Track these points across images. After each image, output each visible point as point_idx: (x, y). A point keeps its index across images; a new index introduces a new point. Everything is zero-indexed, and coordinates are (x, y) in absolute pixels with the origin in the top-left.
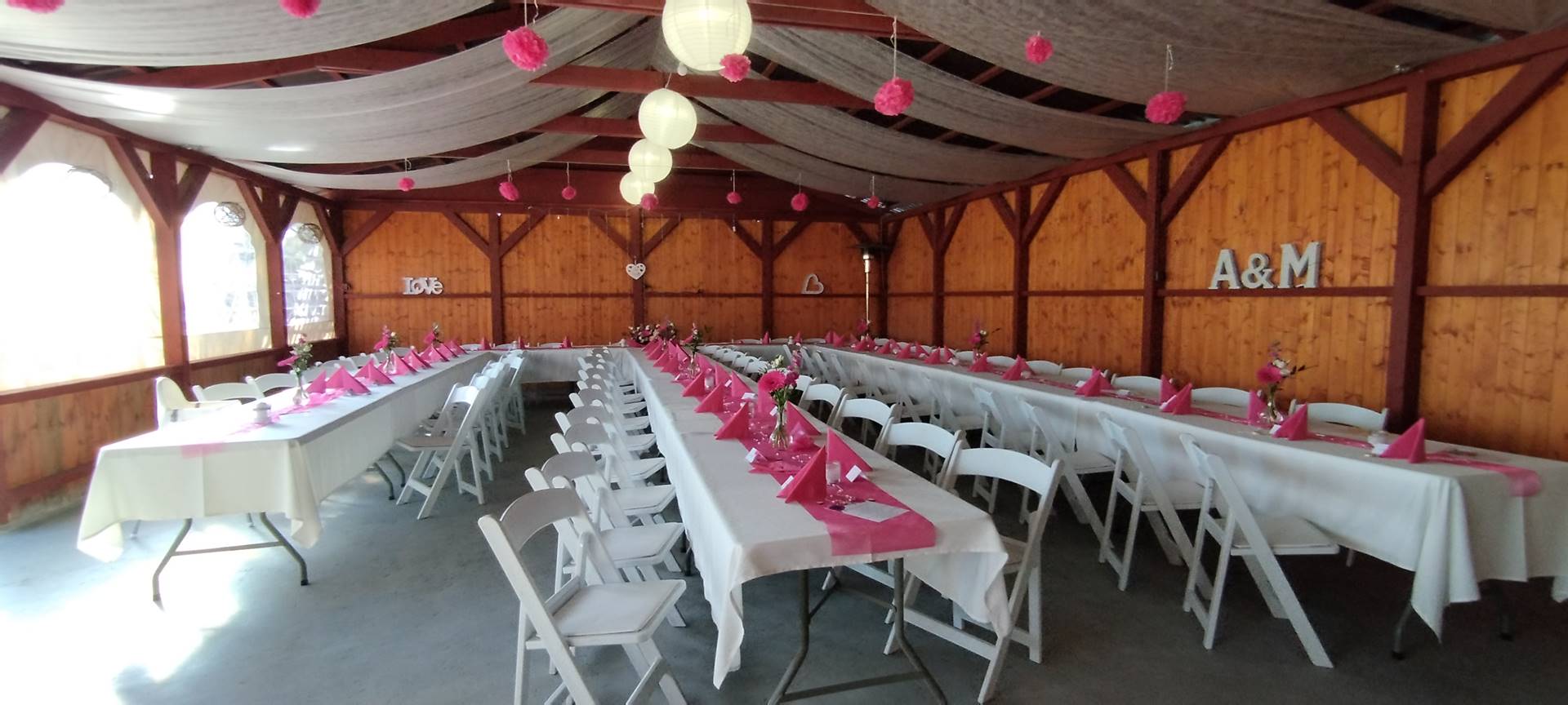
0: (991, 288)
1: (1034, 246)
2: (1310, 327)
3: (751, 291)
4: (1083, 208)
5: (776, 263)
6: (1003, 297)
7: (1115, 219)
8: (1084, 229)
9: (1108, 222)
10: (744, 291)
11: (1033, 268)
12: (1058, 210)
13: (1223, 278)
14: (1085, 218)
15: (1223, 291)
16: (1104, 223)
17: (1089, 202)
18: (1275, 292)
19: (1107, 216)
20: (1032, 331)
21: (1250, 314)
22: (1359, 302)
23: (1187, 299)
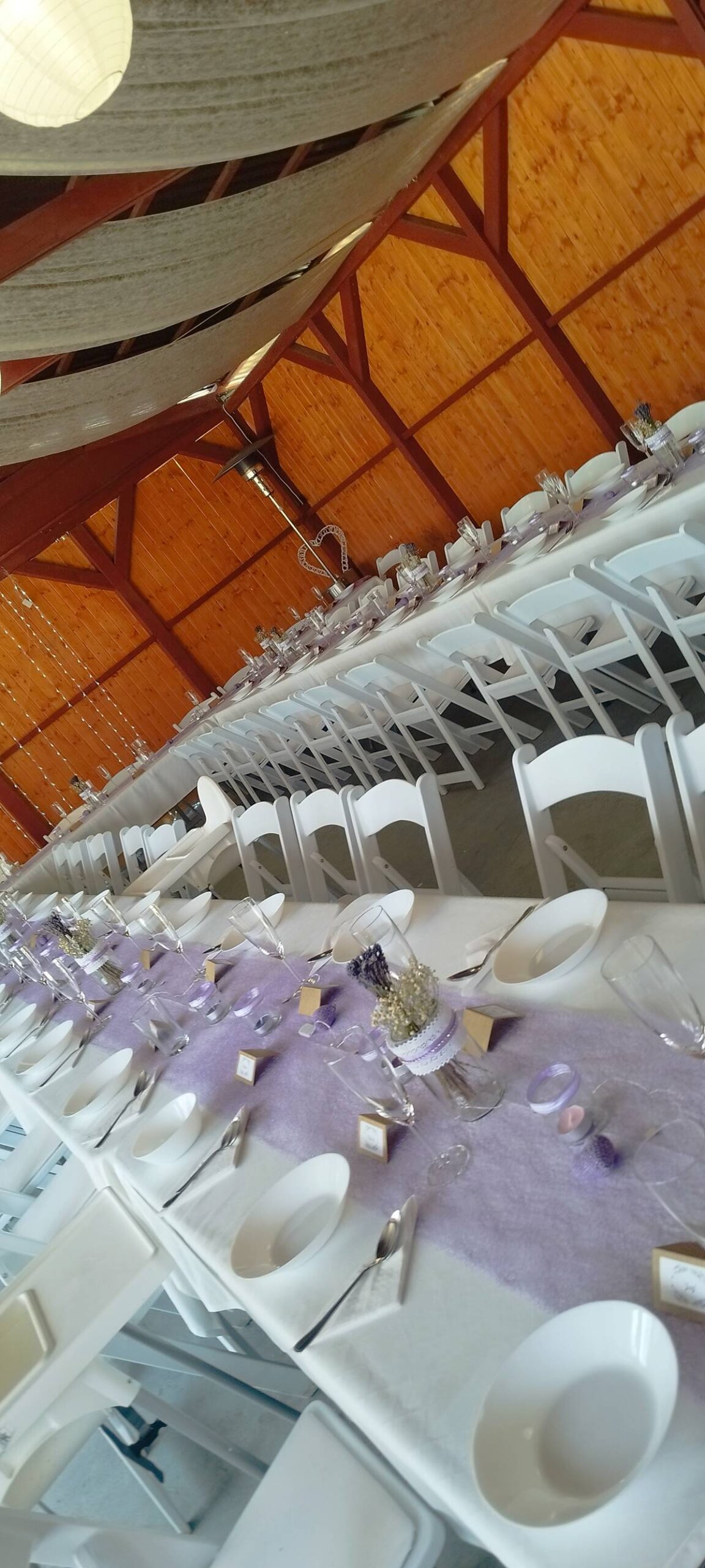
0: (483, 363)
1: (517, 247)
3: (134, 644)
4: (561, 125)
5: (135, 577)
6: (514, 359)
7: (631, 98)
8: (585, 155)
9: (620, 111)
10: (125, 652)
11: (537, 278)
12: (520, 162)
14: (576, 137)
16: (612, 118)
17: (566, 107)
19: (613, 102)
20: (597, 367)
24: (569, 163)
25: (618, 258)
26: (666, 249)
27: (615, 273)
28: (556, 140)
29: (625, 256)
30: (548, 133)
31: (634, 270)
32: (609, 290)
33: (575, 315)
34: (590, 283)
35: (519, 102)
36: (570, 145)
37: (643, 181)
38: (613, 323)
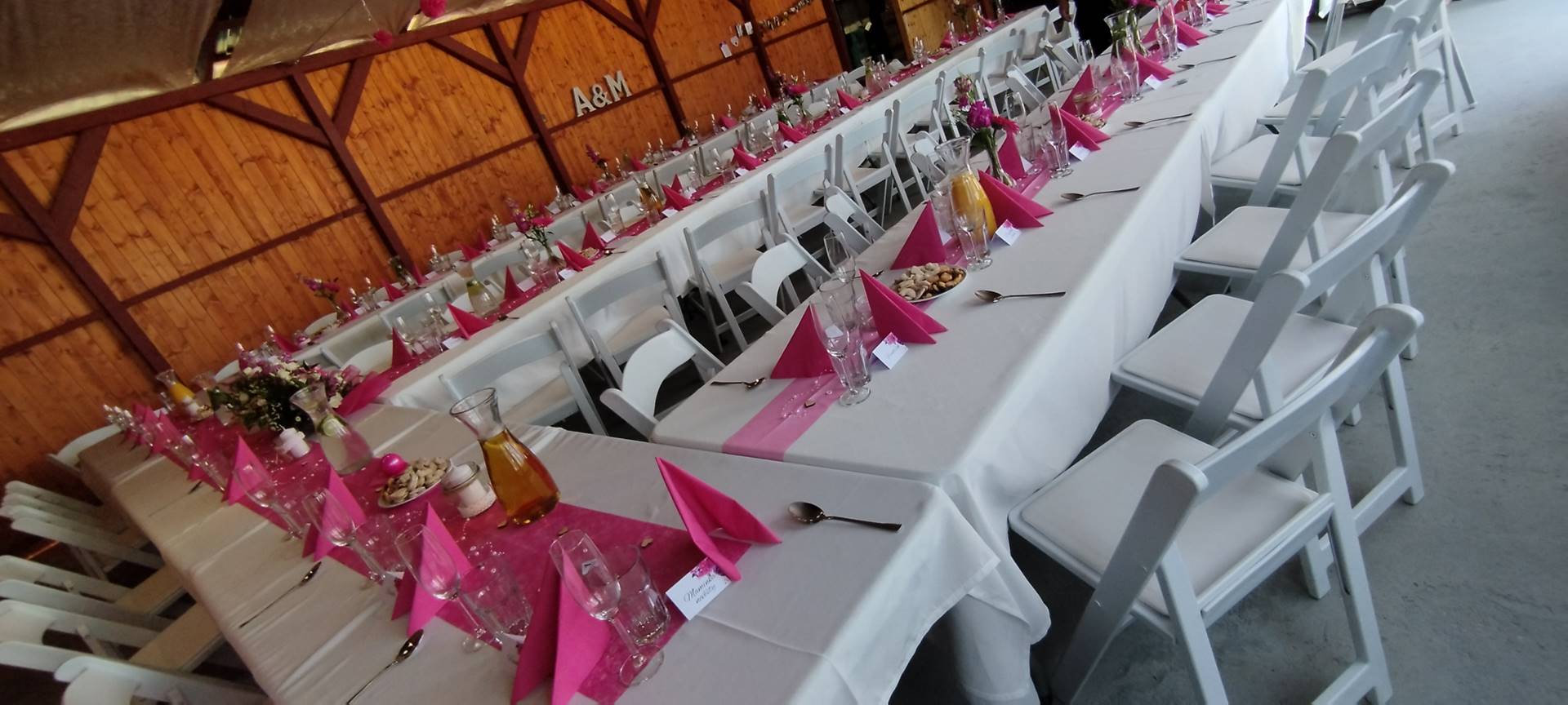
2: (634, 120)
4: (409, 86)
7: (460, 90)
8: (422, 108)
9: (452, 93)
12: (370, 96)
13: (584, 106)
14: (417, 97)
15: (588, 114)
16: (446, 95)
17: (416, 79)
18: (615, 105)
19: (449, 87)
21: (604, 125)
22: (646, 98)
23: (560, 132)
24: (410, 109)
25: (433, 171)
26: (467, 173)
27: (430, 180)
28: (404, 93)
29: (440, 171)
30: (400, 90)
31: (446, 180)
32: (426, 189)
33: (393, 202)
34: (410, 182)
35: (379, 63)
36: (413, 99)
37: (461, 133)
38: (423, 212)
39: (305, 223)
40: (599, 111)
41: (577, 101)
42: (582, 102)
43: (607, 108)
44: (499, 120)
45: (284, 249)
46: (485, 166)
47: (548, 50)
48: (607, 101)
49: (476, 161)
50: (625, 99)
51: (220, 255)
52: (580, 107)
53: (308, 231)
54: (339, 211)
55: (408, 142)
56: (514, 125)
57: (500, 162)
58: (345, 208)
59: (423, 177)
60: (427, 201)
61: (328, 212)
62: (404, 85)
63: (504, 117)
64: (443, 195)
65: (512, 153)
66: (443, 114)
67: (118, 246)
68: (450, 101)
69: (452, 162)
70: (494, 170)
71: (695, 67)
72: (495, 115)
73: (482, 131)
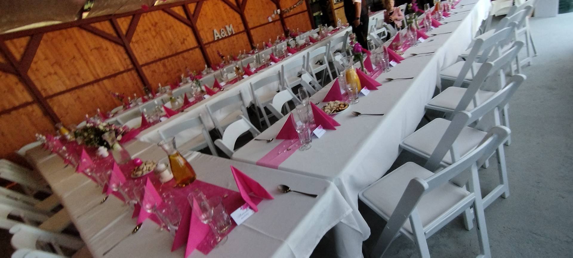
2: (235, 42)
8: (159, 33)
12: (140, 28)
17: (157, 23)
21: (224, 44)
22: (240, 35)
23: (208, 45)
24: (154, 33)
25: (161, 56)
26: (174, 58)
27: (160, 60)
28: (152, 28)
30: (150, 26)
31: (166, 60)
32: (158, 63)
33: (146, 67)
34: (153, 60)
35: (144, 16)
36: (155, 30)
37: (172, 43)
38: (157, 71)
39: (113, 73)
40: (223, 38)
41: (215, 34)
42: (217, 35)
43: (226, 37)
44: (186, 39)
45: (105, 82)
46: (180, 56)
47: (205, 15)
48: (226, 35)
49: (177, 54)
50: (232, 35)
51: (82, 83)
52: (216, 37)
53: (115, 75)
54: (126, 69)
55: (153, 46)
56: (191, 41)
57: (186, 55)
58: (128, 68)
59: (157, 58)
60: (159, 67)
61: (122, 69)
62: (152, 25)
63: (188, 38)
64: (164, 65)
65: (191, 52)
66: (166, 36)
67: (45, 77)
68: (169, 32)
69: (168, 54)
70: (183, 57)
71: (258, 24)
72: (185, 37)
73: (180, 43)
